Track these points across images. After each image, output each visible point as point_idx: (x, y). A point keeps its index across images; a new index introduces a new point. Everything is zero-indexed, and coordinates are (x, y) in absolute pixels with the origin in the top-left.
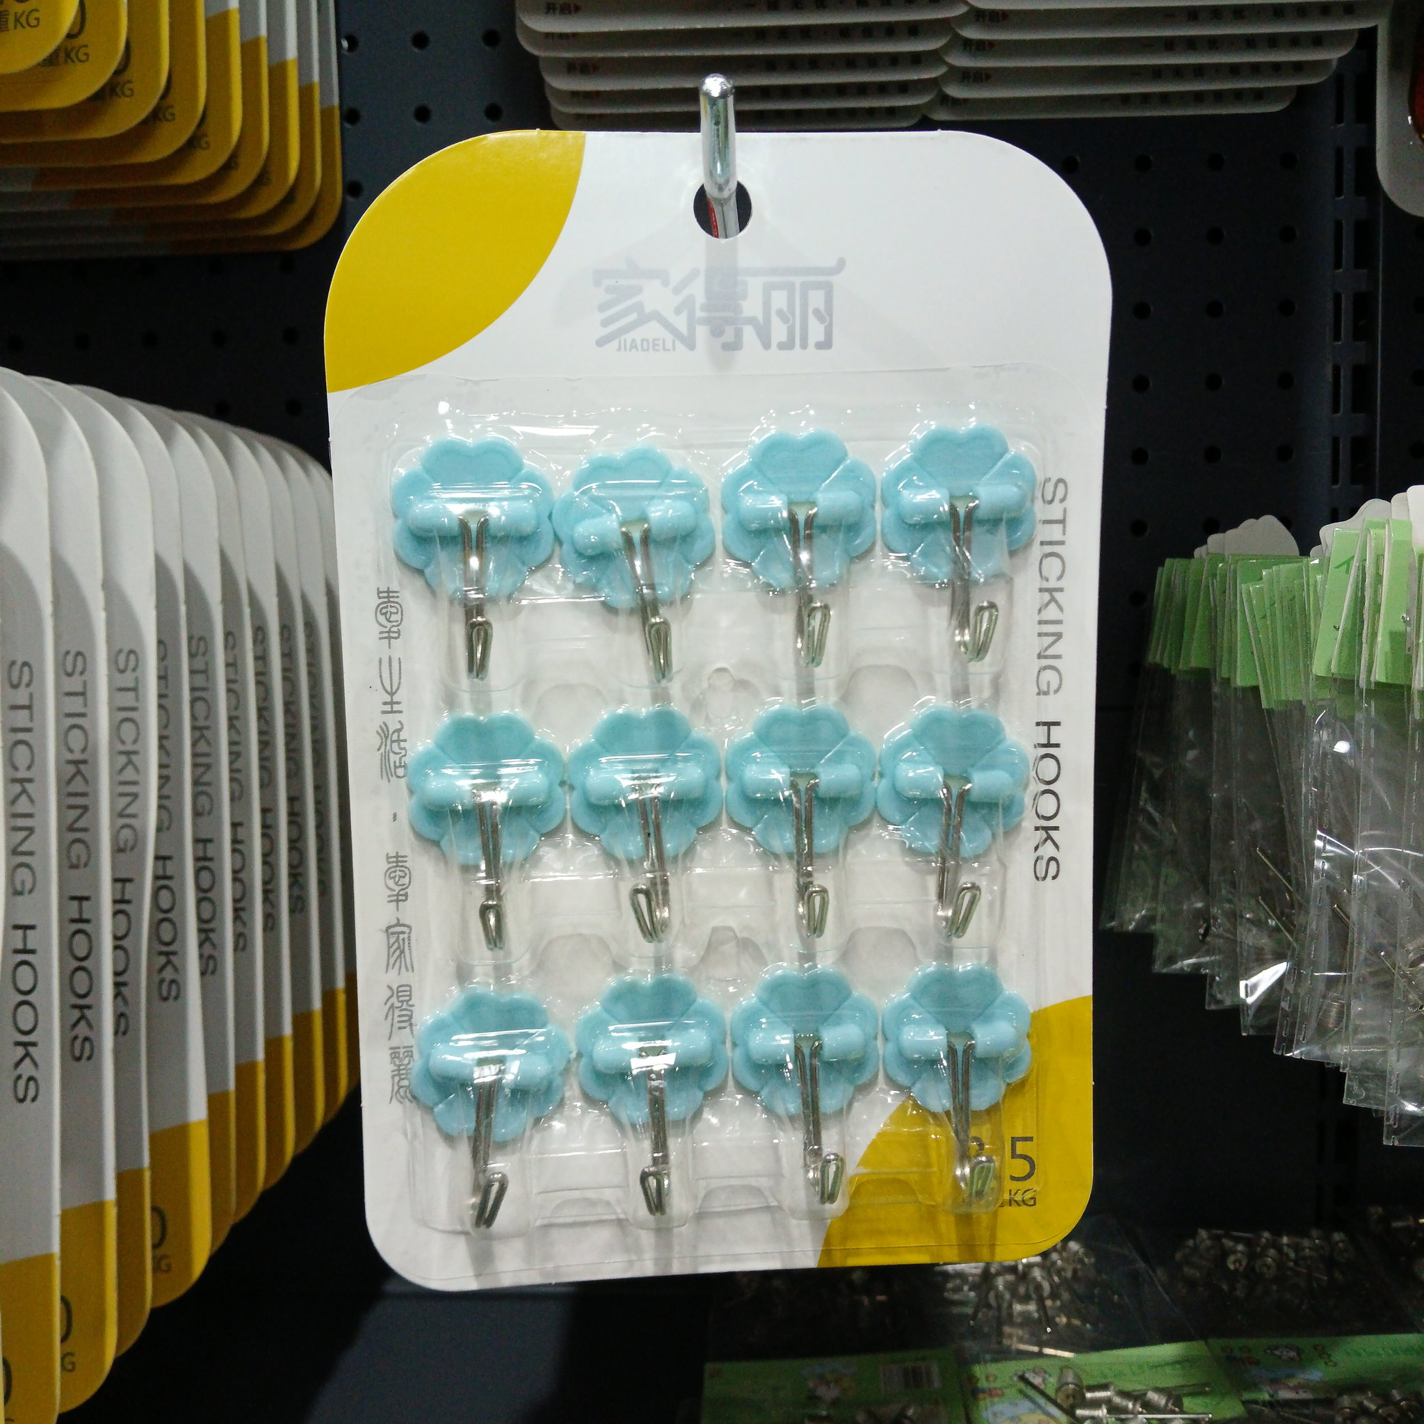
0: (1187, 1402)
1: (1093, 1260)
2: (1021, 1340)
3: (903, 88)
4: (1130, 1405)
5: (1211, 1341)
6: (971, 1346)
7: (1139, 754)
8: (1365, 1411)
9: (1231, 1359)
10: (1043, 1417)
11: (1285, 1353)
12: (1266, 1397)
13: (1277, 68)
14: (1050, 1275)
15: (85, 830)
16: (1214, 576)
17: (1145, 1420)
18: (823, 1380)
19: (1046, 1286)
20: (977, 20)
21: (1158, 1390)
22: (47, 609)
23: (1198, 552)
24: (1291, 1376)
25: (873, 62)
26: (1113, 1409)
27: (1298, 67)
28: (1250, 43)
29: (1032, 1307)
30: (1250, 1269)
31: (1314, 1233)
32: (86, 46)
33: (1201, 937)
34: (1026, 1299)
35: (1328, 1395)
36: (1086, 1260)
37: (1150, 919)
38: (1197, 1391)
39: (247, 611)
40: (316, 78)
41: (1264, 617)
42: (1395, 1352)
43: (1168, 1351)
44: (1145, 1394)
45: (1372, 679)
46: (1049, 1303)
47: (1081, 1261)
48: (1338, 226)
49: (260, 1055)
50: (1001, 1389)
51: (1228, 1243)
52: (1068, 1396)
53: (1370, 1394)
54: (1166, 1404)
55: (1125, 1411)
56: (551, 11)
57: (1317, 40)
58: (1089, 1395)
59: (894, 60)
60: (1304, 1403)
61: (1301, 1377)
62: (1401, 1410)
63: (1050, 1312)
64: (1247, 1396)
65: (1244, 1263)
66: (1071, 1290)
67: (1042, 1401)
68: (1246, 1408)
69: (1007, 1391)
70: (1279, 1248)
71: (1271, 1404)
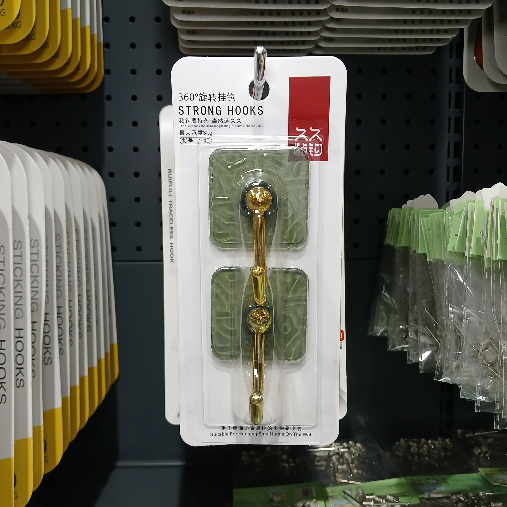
0: (400, 499)
1: (365, 449)
2: (342, 478)
3: (304, 43)
4: (381, 501)
5: (407, 477)
6: (325, 481)
7: (382, 274)
8: (460, 501)
9: (414, 483)
10: (352, 505)
11: (432, 481)
12: (426, 496)
13: (431, 40)
14: (351, 455)
15: (21, 305)
16: (410, 215)
17: (387, 506)
18: (275, 494)
19: (350, 460)
20: (332, 21)
21: (391, 495)
22: (10, 227)
23: (403, 206)
24: (435, 489)
25: (294, 34)
26: (375, 502)
27: (438, 40)
28: (423, 32)
29: (345, 467)
30: (419, 452)
31: (439, 439)
32: (20, 22)
33: (404, 338)
34: (343, 464)
35: (448, 495)
36: (363, 450)
37: (386, 331)
38: (403, 495)
39: (73, 224)
40: (96, 32)
41: (429, 229)
42: (468, 479)
43: (393, 481)
44: (386, 496)
45: (470, 254)
46: (351, 465)
47: (361, 450)
48: (450, 94)
49: (78, 383)
50: (337, 496)
51: (411, 443)
52: (360, 498)
53: (462, 495)
54: (394, 499)
55: (380, 502)
56: (184, 13)
57: (446, 31)
58: (367, 497)
59: (302, 34)
60: (439, 498)
61: (438, 489)
62: (472, 500)
63: (352, 468)
64: (420, 496)
65: (417, 449)
66: (357, 460)
67: (351, 499)
68: (420, 501)
69: (339, 497)
70: (428, 445)
71: (428, 499)
